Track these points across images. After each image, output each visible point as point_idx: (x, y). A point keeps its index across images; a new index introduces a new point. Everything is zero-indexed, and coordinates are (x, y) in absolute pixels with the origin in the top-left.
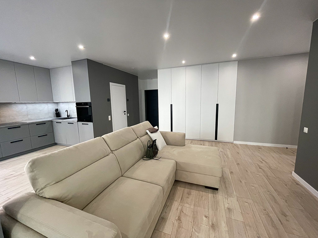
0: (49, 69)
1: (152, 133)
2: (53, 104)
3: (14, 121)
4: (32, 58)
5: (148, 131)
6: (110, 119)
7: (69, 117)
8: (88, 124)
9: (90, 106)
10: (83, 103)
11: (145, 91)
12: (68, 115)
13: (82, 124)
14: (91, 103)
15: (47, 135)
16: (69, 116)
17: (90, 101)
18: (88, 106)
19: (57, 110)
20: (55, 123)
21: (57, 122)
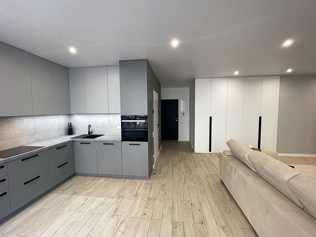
0: (68, 68)
6: (153, 136)
8: (140, 145)
12: (89, 131)
13: (130, 144)
15: (67, 163)
16: (91, 133)
18: (145, 121)
20: (78, 144)
21: (81, 143)
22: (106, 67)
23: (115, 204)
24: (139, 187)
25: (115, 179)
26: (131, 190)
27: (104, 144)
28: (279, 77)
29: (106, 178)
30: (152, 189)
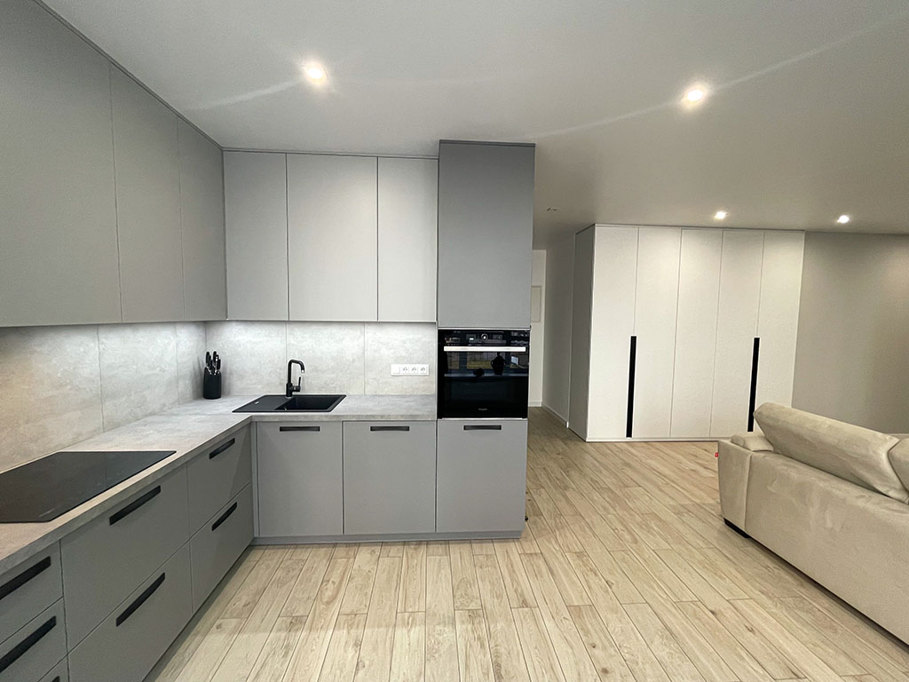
2: (193, 329)
8: (497, 428)
12: (289, 385)
13: (465, 428)
15: (236, 505)
19: (217, 360)
21: (282, 429)
22: (376, 159)
23: (476, 645)
24: (512, 572)
25: (410, 550)
26: (492, 584)
27: (372, 429)
28: (804, 236)
29: (373, 548)
30: (555, 572)
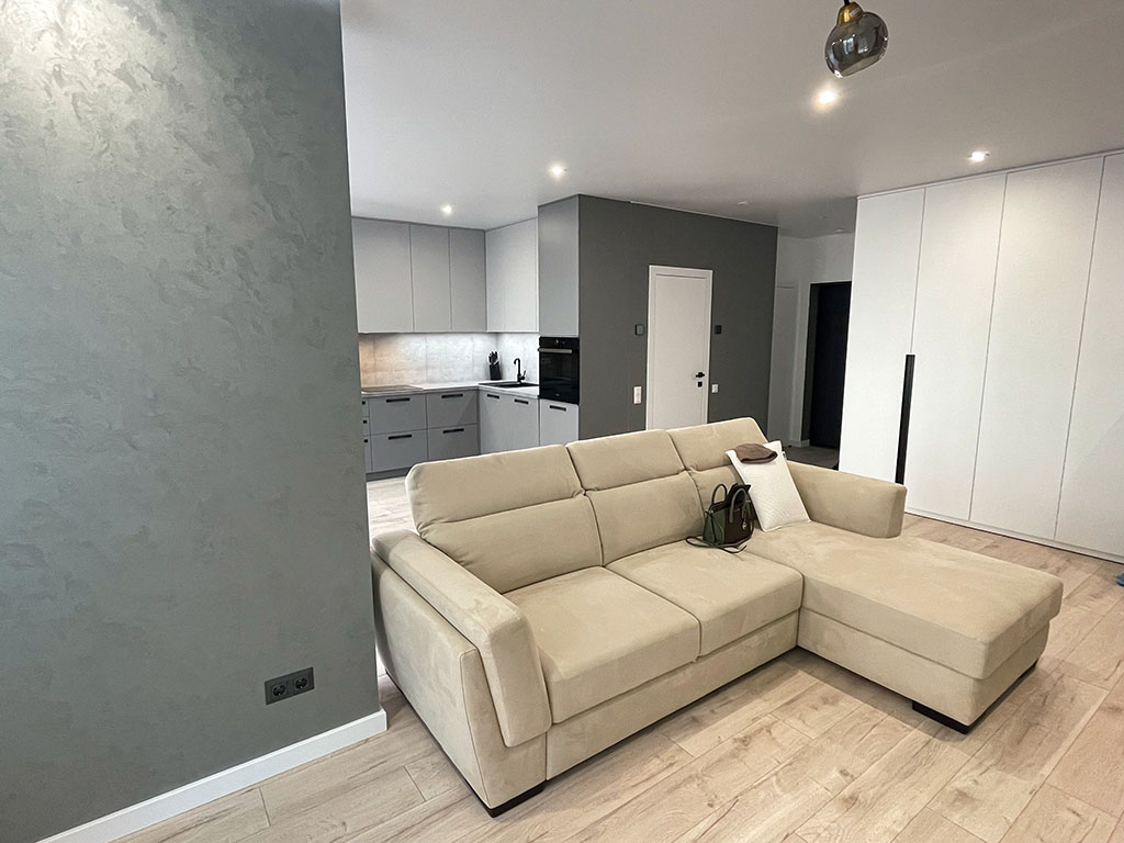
1: (744, 461)
2: (485, 337)
3: (398, 383)
4: (447, 210)
5: (732, 455)
6: (637, 400)
7: (521, 382)
8: (565, 409)
9: (576, 352)
10: (558, 338)
11: (812, 285)
12: (519, 374)
13: (551, 407)
14: (577, 340)
16: (523, 378)
17: (575, 334)
18: (570, 351)
19: (494, 357)
20: (484, 397)
21: (488, 395)
27: (515, 401)
